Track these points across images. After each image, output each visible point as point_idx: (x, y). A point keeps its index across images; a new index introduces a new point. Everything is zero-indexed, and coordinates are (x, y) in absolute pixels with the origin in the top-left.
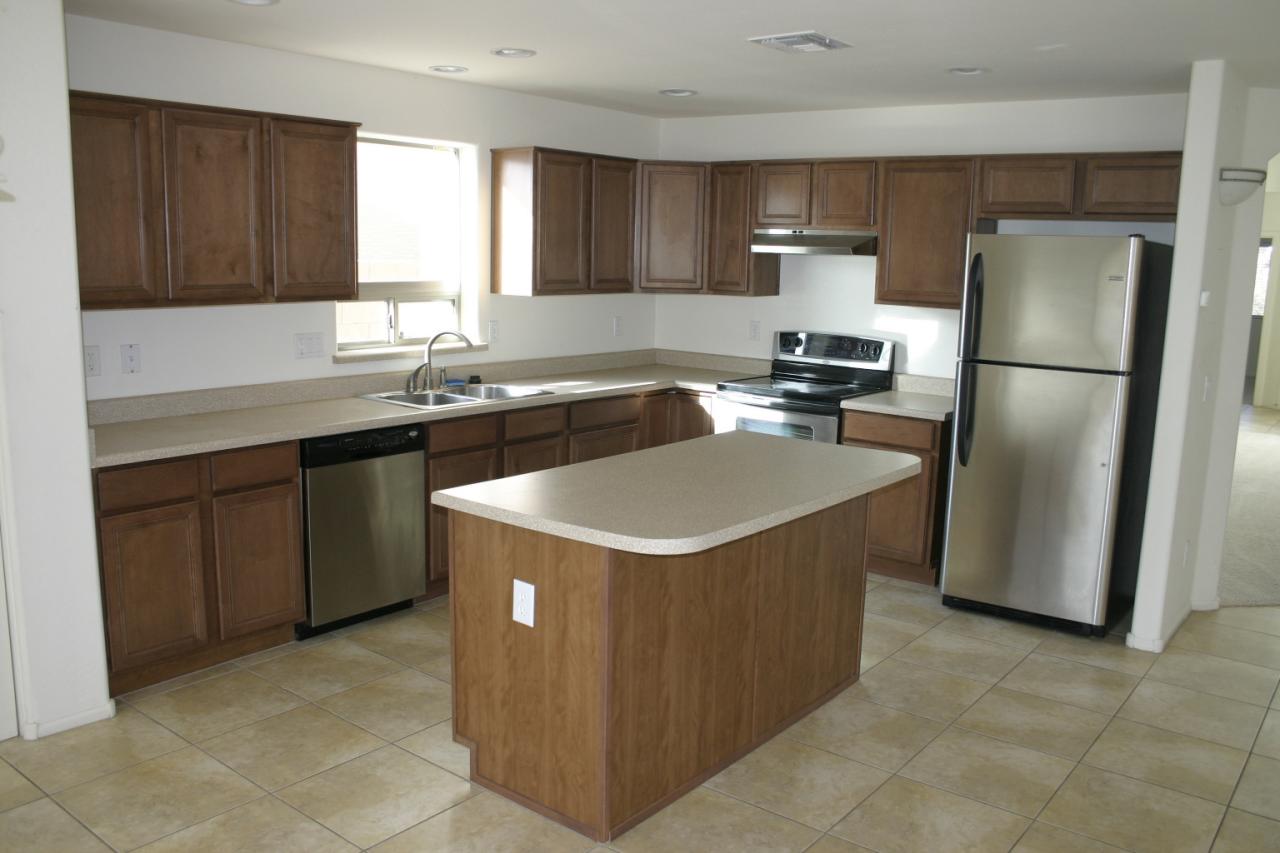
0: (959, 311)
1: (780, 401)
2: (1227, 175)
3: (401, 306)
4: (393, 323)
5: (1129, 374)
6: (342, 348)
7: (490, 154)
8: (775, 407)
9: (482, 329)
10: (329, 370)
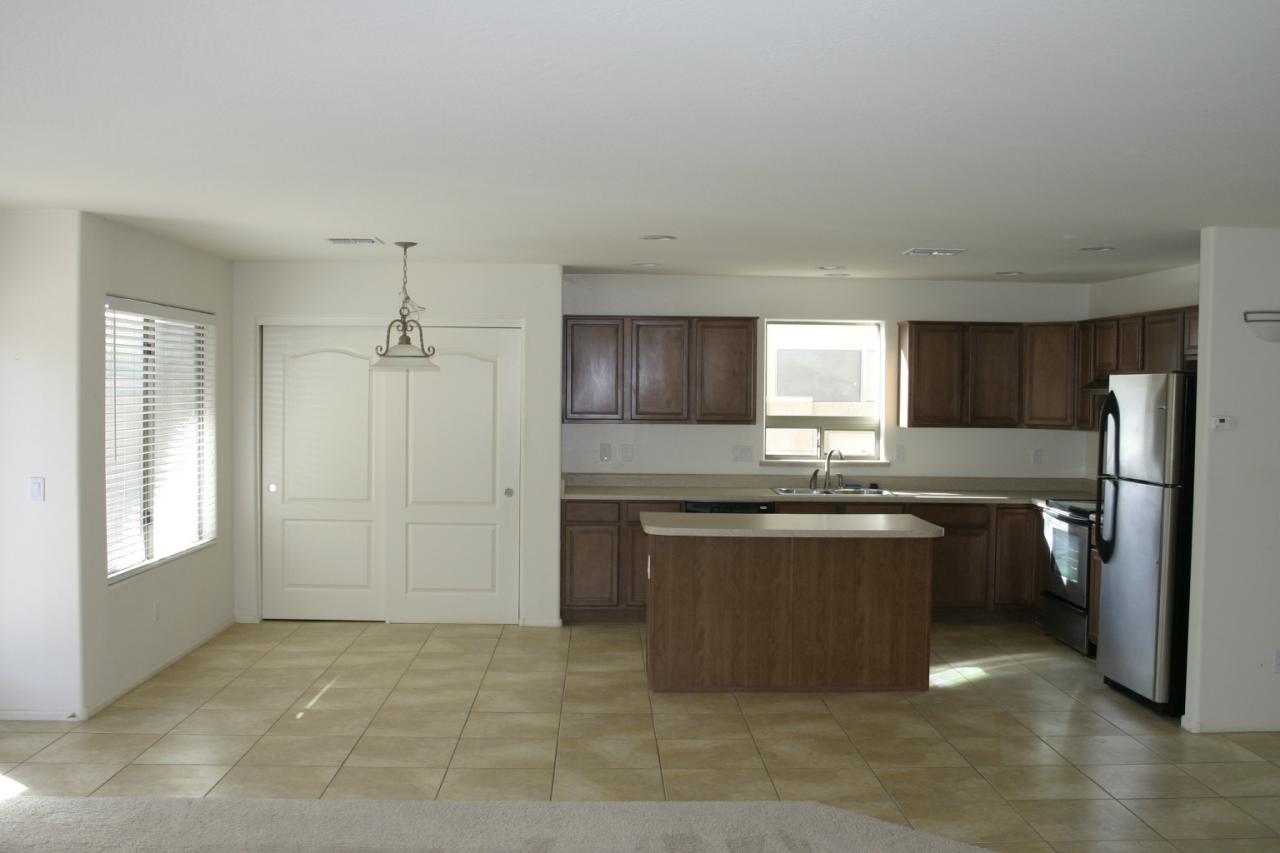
0: (1096, 435)
1: (1067, 514)
2: (1250, 317)
3: (826, 432)
4: (821, 444)
5: (1173, 486)
6: (767, 457)
7: (897, 326)
8: (1061, 518)
9: (888, 453)
10: (756, 470)
